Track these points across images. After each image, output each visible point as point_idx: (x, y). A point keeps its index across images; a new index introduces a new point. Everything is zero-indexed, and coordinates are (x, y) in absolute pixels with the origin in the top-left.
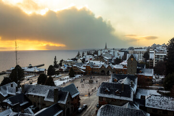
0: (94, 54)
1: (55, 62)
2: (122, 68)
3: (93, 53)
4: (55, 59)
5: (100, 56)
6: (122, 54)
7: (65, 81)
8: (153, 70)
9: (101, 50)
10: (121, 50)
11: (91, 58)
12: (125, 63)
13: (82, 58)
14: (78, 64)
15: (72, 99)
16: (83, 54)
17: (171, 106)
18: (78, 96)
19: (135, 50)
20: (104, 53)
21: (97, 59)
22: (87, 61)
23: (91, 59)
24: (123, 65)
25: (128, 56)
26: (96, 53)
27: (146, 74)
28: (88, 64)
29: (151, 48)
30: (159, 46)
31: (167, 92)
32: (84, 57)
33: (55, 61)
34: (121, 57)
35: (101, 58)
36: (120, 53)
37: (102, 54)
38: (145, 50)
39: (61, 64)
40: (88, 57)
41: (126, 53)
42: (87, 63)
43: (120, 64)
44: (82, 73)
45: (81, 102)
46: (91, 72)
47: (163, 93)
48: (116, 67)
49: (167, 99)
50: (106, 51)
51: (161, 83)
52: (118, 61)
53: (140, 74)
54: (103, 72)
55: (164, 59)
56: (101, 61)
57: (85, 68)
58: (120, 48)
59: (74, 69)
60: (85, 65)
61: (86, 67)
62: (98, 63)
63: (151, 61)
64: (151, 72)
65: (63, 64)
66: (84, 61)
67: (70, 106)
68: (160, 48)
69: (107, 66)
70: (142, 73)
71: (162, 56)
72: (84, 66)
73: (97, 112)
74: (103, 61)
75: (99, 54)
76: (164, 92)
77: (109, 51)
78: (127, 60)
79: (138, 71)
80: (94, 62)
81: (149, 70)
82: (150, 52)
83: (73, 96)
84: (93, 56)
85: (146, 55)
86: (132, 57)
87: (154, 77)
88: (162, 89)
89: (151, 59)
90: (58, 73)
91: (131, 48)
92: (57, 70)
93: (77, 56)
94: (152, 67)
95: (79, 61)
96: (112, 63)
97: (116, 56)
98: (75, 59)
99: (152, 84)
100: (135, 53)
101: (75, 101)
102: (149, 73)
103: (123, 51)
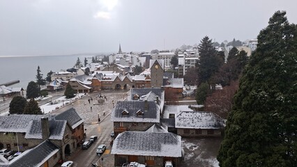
0: (103, 60)
1: (39, 76)
2: (144, 79)
3: (101, 60)
4: (38, 71)
5: (112, 64)
6: (143, 60)
7: (59, 105)
8: (183, 79)
9: (114, 55)
10: (142, 55)
11: (98, 67)
12: (147, 72)
13: (84, 68)
14: (80, 77)
15: (73, 131)
16: (86, 61)
17: (205, 124)
18: (82, 125)
19: (160, 54)
20: (118, 60)
21: (107, 68)
22: (93, 72)
23: (99, 69)
24: (145, 76)
25: (152, 62)
26: (106, 59)
27: (175, 86)
28: (95, 76)
29: (180, 50)
30: (189, 47)
31: (200, 106)
32: (87, 65)
33: (39, 74)
34: (142, 64)
35: (113, 67)
36: (140, 58)
37: (114, 61)
38: (173, 54)
39: (49, 79)
40: (93, 67)
41: (149, 58)
42: (93, 75)
43: (142, 74)
44: (86, 91)
45: (87, 133)
46: (99, 88)
47: (196, 108)
48: (136, 78)
49: (200, 114)
50: (121, 56)
51: (192, 96)
52: (138, 70)
53: (167, 86)
54: (118, 86)
55: (196, 65)
56: (114, 70)
57: (90, 83)
58: (140, 52)
59: (72, 84)
60: (91, 78)
61: (92, 80)
62: (111, 75)
63: (181, 68)
64: (181, 82)
65: (53, 79)
66: (87, 72)
67: (70, 142)
68: (191, 50)
69: (122, 78)
70: (170, 84)
71: (193, 60)
72: (88, 80)
73: (112, 143)
74: (118, 71)
75: (111, 61)
76: (197, 106)
77: (125, 56)
78: (150, 67)
79: (165, 82)
80: (104, 73)
81: (178, 79)
82: (179, 55)
83: (74, 127)
84: (102, 64)
85: (174, 61)
86: (156, 63)
87: (184, 89)
88: (193, 103)
89: (180, 66)
90: (45, 93)
91: (155, 52)
92: (43, 88)
93: (76, 65)
94: (181, 76)
95: (80, 72)
96: (130, 73)
97: (136, 64)
98: (73, 70)
99: (184, 97)
100: (160, 57)
101: (78, 133)
102: (178, 84)
103: (144, 56)
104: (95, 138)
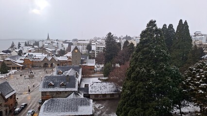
0: (34, 45)
2: (66, 59)
3: (32, 44)
5: (41, 48)
6: (66, 46)
8: (95, 60)
9: (43, 41)
10: (65, 42)
11: (30, 49)
12: (69, 54)
13: (18, 50)
14: (14, 57)
15: (6, 100)
16: (19, 45)
17: (108, 90)
18: (15, 95)
19: (79, 42)
20: (47, 44)
21: (38, 51)
22: (25, 54)
23: (30, 51)
24: (68, 57)
25: (73, 47)
26: (37, 43)
27: (89, 64)
28: (27, 57)
29: (93, 40)
30: (99, 38)
31: (106, 78)
32: (21, 49)
34: (66, 49)
35: (42, 50)
36: (64, 44)
37: (43, 46)
38: (88, 42)
40: (25, 50)
41: (70, 44)
42: (25, 55)
43: (65, 55)
44: (18, 68)
45: (18, 101)
46: (30, 65)
47: (103, 80)
48: (60, 58)
49: (106, 84)
50: (48, 42)
51: (101, 71)
52: (62, 53)
53: (84, 65)
54: (45, 65)
55: (104, 50)
56: (43, 53)
57: (22, 62)
58: (64, 40)
59: (6, 63)
60: (23, 58)
61: (24, 60)
62: (40, 56)
63: (93, 52)
64: (93, 62)
66: (20, 53)
67: (3, 109)
68: (100, 40)
69: (50, 58)
70: (85, 63)
71: (101, 48)
72: (21, 60)
73: (39, 108)
74: (46, 53)
75: (41, 45)
76: (104, 78)
77: (52, 42)
78: (72, 50)
79: (82, 62)
80: (34, 54)
81: (91, 60)
82: (92, 44)
83: (7, 97)
84: (33, 47)
85: (89, 47)
86: (76, 48)
87: (96, 67)
88: (101, 76)
91: (75, 40)
93: (11, 47)
94: (93, 58)
95: (14, 53)
96: (56, 55)
97: (60, 48)
98: (8, 52)
99: (95, 72)
100: (79, 44)
101: (11, 102)
102: (91, 63)
103: (67, 43)
104: (26, 105)
